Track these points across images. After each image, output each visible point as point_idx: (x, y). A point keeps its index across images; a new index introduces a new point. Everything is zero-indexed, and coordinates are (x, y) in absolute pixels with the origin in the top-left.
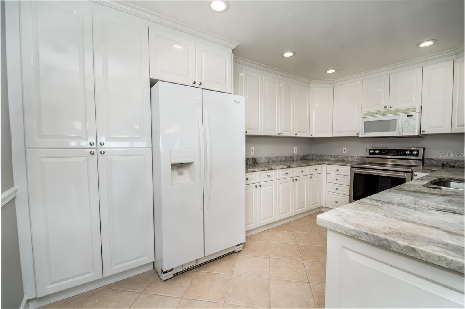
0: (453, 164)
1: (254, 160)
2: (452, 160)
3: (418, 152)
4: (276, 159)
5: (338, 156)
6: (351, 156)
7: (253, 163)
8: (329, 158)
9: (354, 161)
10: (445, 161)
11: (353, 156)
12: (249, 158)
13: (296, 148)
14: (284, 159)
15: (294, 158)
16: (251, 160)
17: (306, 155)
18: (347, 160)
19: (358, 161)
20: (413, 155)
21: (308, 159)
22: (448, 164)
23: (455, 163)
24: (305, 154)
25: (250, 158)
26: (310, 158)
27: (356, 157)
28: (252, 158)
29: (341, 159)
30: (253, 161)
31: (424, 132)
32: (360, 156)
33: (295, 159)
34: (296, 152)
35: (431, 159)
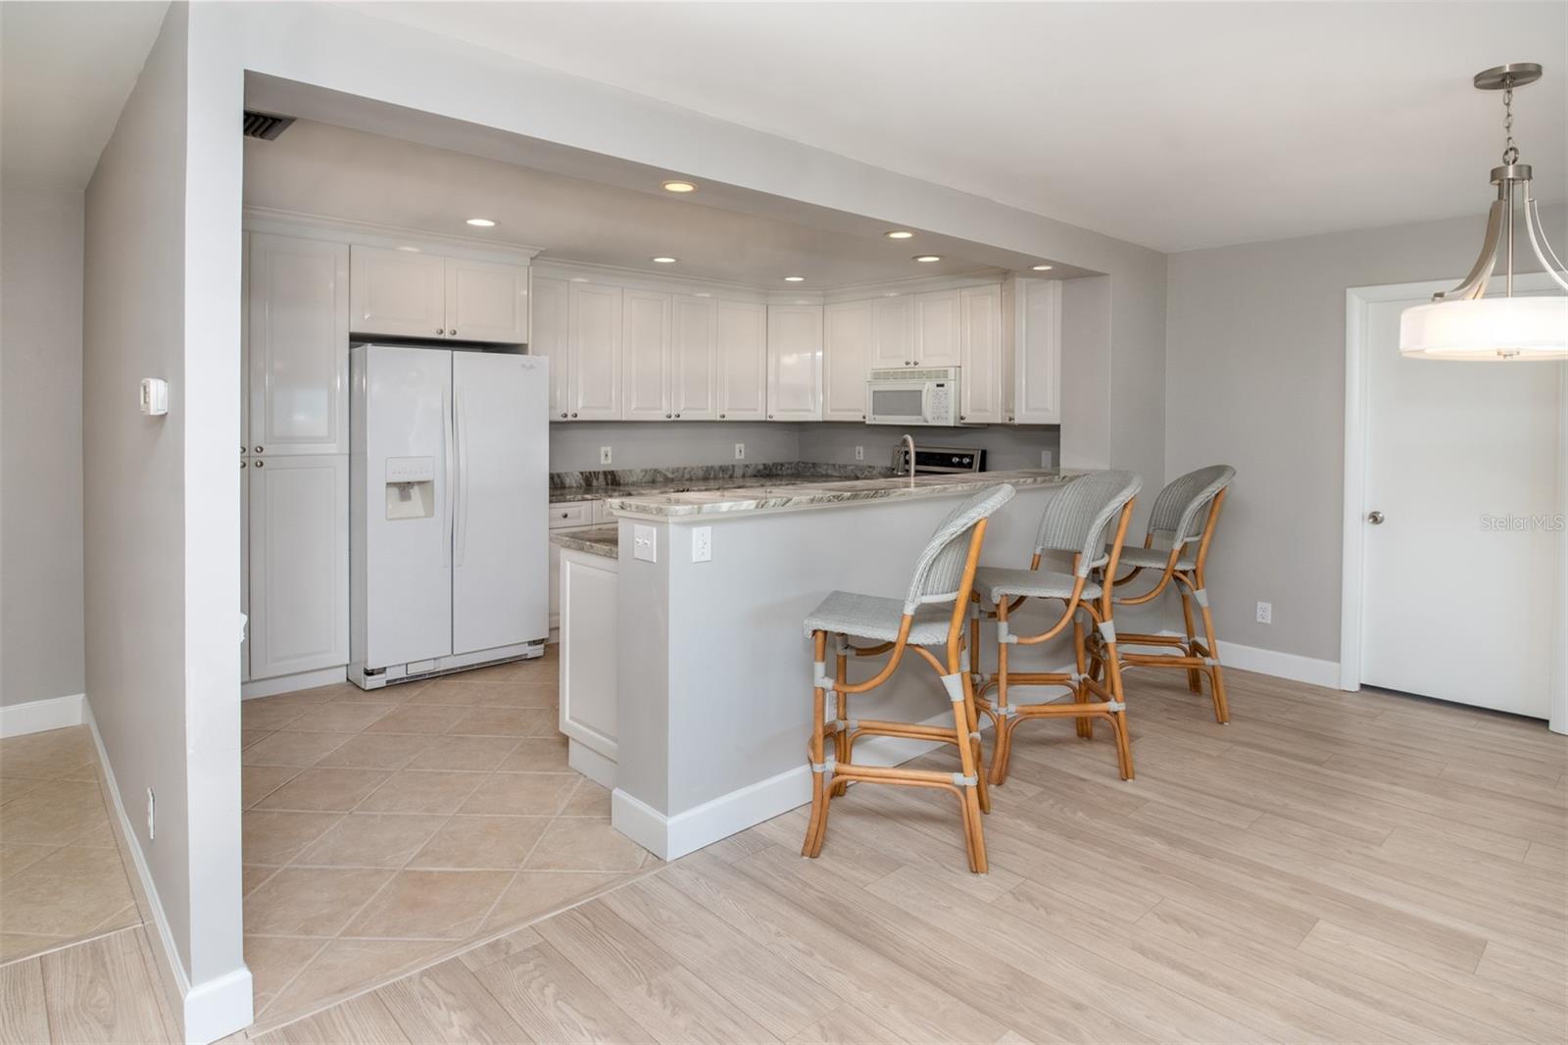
1: (609, 477)
3: (973, 460)
4: (676, 474)
5: (845, 467)
6: (870, 467)
7: (607, 484)
8: (830, 472)
11: (874, 467)
12: (594, 473)
13: (742, 445)
14: (701, 474)
15: (733, 471)
16: (601, 477)
17: (774, 464)
20: (964, 466)
21: (779, 472)
24: (769, 461)
25: (599, 473)
26: (789, 471)
28: (605, 473)
29: (852, 475)
30: (606, 478)
31: (963, 419)
33: (739, 472)
34: (742, 457)
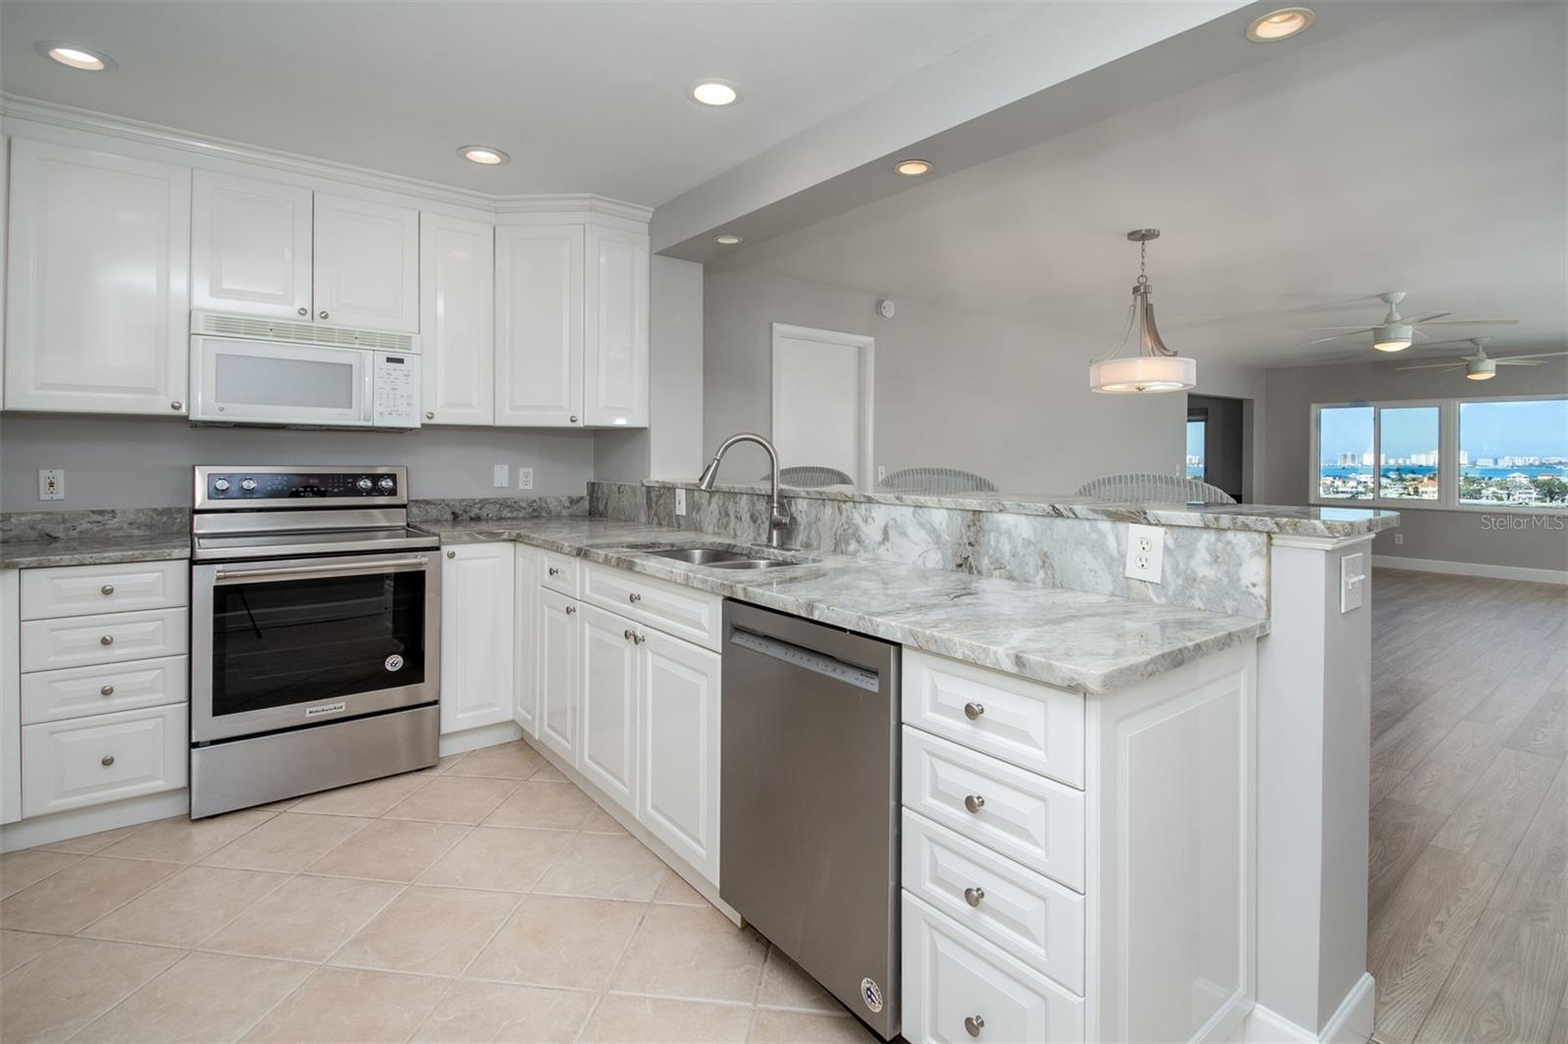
0: (477, 511)
2: (474, 500)
3: (395, 483)
5: (9, 517)
9: (120, 533)
10: (458, 504)
11: (113, 511)
18: (75, 534)
19: (141, 533)
20: (381, 492)
22: (465, 512)
23: (480, 509)
27: (132, 517)
29: (34, 534)
31: (431, 418)
32: (155, 510)
35: (424, 500)
